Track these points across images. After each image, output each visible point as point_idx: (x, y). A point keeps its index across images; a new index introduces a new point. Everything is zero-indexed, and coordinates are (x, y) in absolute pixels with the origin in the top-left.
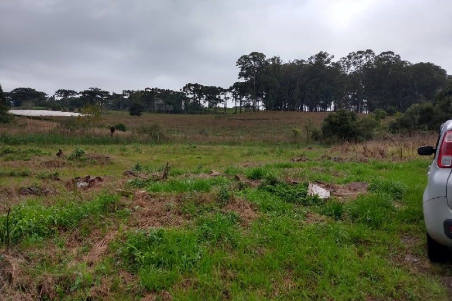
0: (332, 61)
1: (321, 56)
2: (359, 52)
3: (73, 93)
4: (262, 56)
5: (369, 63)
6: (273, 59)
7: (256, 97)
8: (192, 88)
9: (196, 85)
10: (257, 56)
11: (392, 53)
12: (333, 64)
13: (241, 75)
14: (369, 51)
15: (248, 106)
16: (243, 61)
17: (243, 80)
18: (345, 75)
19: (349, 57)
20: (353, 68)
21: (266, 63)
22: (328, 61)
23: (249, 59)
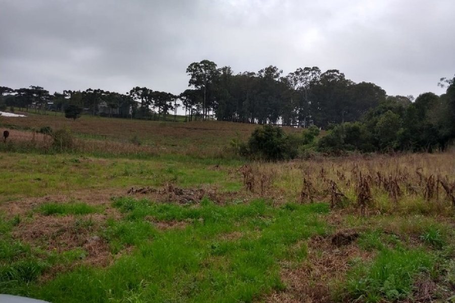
0: (281, 75)
1: (271, 70)
2: (306, 69)
3: (9, 90)
4: (213, 65)
5: (315, 80)
6: (224, 69)
7: (207, 106)
8: (140, 92)
9: (145, 89)
10: (208, 65)
11: (337, 71)
12: (282, 78)
13: (191, 82)
14: (316, 69)
15: (198, 114)
16: (193, 68)
17: (193, 87)
18: (292, 90)
19: (297, 73)
20: (300, 85)
21: (218, 72)
22: (277, 76)
23: (200, 67)
